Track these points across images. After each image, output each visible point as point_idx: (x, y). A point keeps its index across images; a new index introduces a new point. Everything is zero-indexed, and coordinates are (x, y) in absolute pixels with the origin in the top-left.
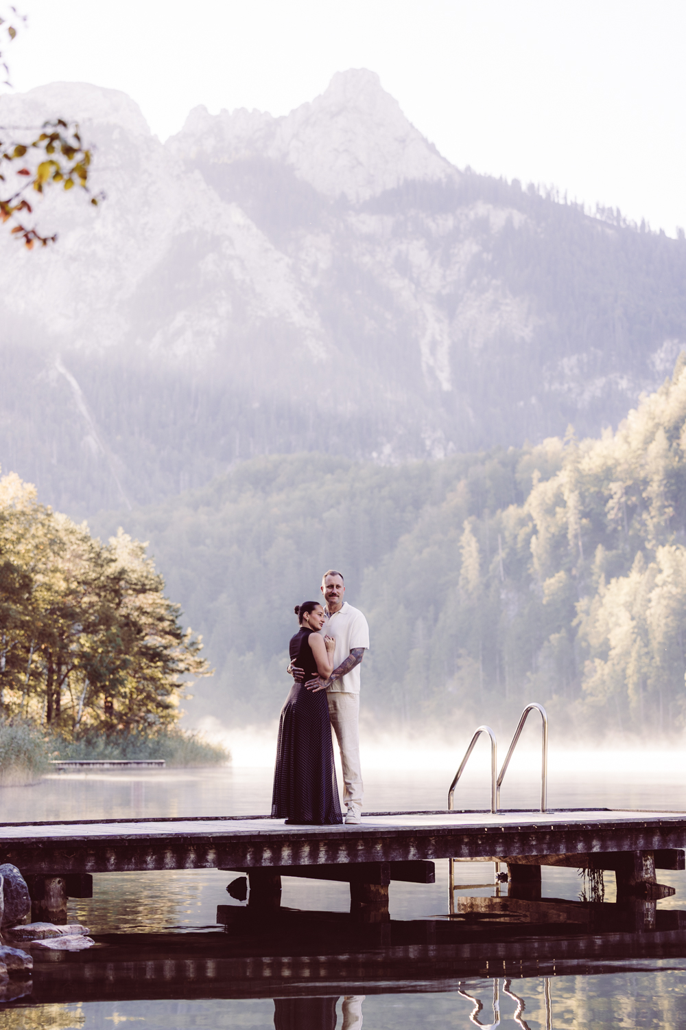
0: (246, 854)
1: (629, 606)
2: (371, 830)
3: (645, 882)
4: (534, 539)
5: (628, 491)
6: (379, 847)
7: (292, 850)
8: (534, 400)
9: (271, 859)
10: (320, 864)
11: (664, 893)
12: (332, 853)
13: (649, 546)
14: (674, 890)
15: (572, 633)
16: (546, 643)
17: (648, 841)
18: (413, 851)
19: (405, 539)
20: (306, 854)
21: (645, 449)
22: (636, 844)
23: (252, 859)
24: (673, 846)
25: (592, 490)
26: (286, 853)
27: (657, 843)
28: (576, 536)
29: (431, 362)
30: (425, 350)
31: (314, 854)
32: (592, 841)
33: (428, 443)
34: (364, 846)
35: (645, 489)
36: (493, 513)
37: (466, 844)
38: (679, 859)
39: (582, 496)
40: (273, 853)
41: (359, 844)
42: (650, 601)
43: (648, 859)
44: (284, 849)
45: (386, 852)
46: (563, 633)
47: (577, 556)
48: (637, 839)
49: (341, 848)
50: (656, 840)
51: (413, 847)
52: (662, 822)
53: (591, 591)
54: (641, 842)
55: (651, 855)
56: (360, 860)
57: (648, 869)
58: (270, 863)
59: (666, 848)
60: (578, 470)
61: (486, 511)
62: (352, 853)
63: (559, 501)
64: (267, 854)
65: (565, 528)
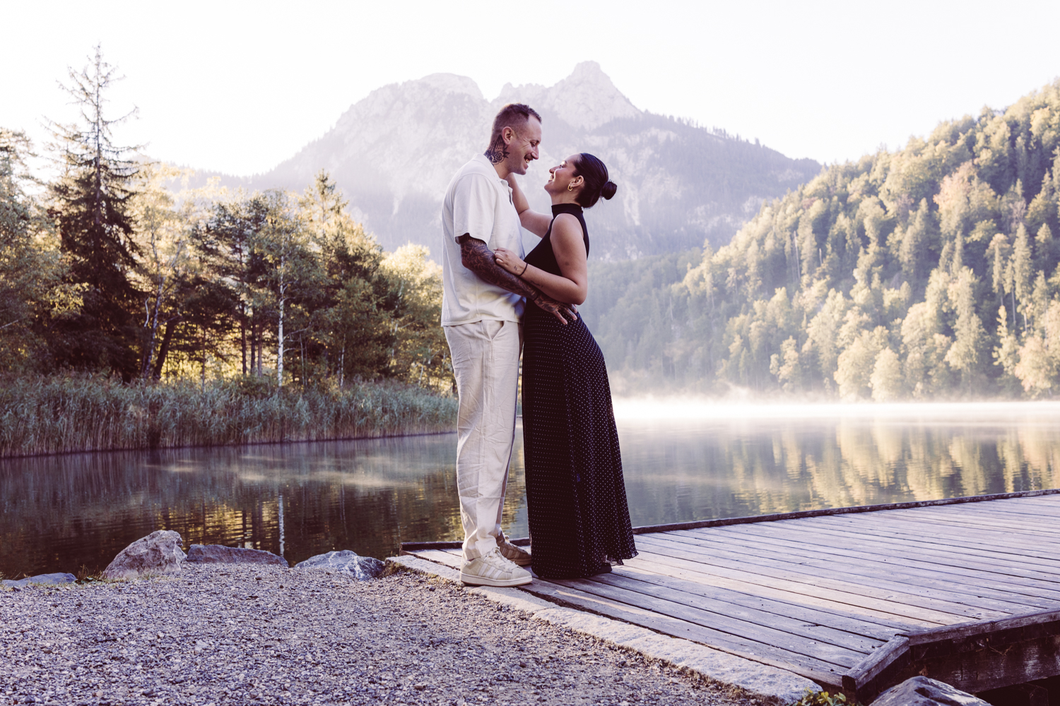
1: (739, 332)
4: (688, 298)
5: (738, 272)
13: (748, 300)
19: (620, 300)
21: (746, 251)
25: (719, 272)
28: (710, 297)
29: (629, 211)
30: (626, 205)
35: (746, 272)
36: (667, 285)
39: (713, 276)
42: (750, 329)
47: (711, 307)
53: (720, 325)
60: (711, 263)
61: (663, 285)
63: (701, 278)
65: (704, 293)
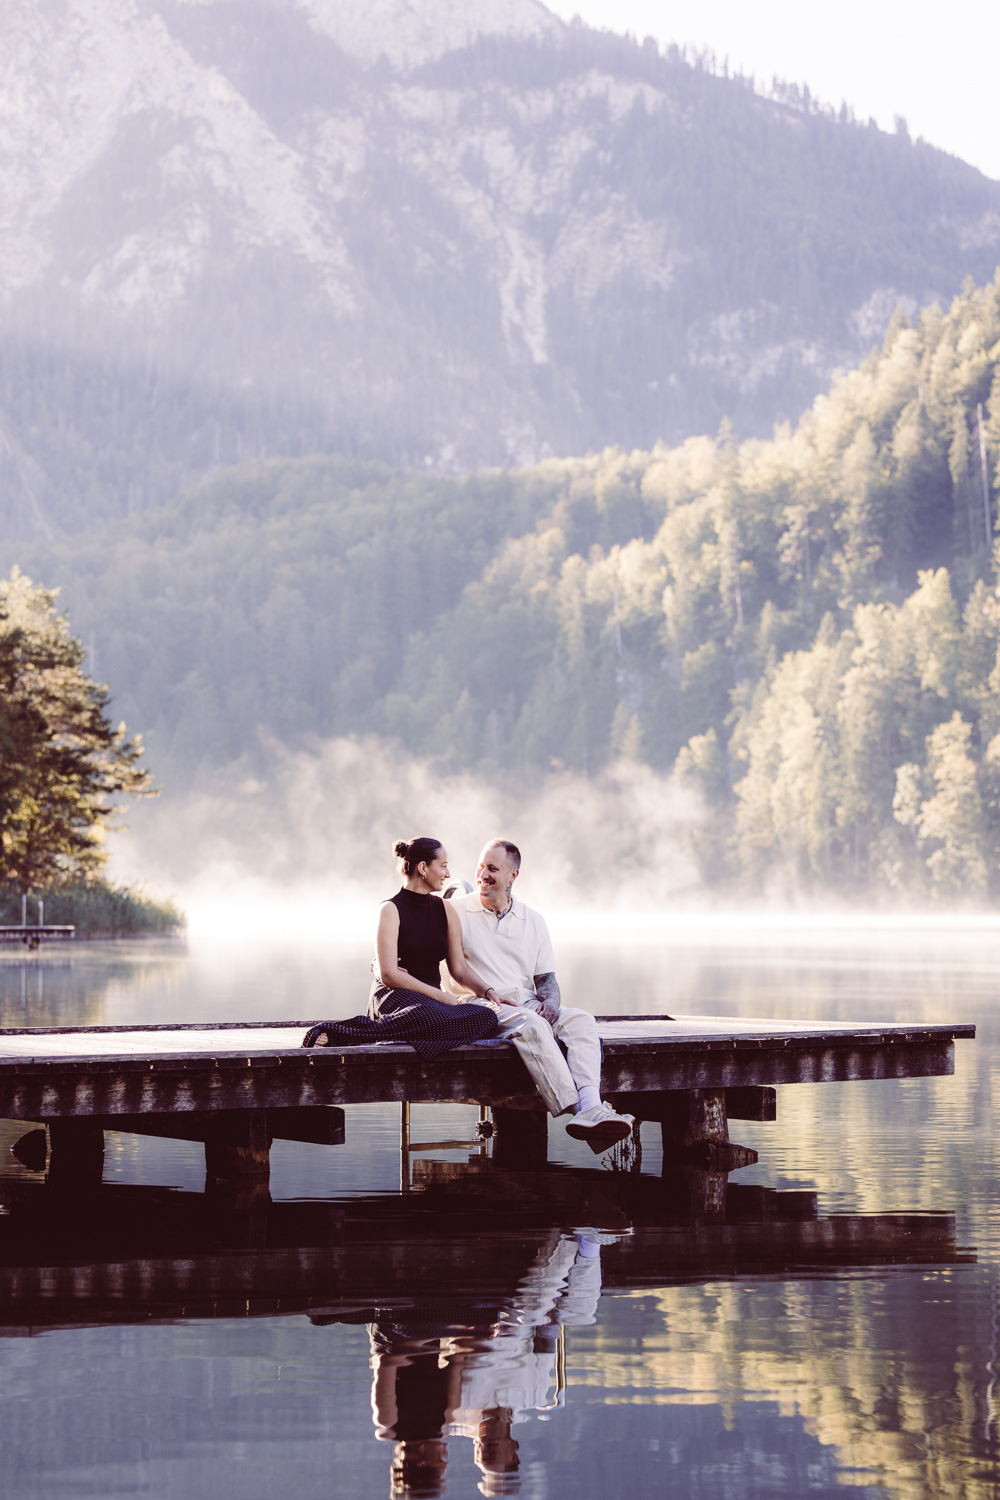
0: (13, 1097)
1: (811, 695)
2: (232, 1056)
3: (709, 1141)
4: (668, 593)
5: (812, 520)
6: (248, 1085)
7: (94, 1088)
8: (673, 380)
9: (57, 1105)
10: (143, 1113)
11: (738, 1159)
12: (166, 1094)
13: (842, 604)
14: (755, 1154)
15: (724, 735)
16: (683, 751)
17: (714, 1073)
18: (307, 1090)
19: (471, 588)
20: (119, 1096)
21: (839, 456)
22: (693, 1077)
23: (22, 1104)
24: (756, 1082)
25: (759, 517)
26: (83, 1094)
27: (729, 1077)
28: (732, 589)
29: (517, 319)
30: (508, 300)
31: (133, 1096)
32: (619, 1073)
33: (511, 443)
34: (222, 1082)
35: (838, 517)
36: (607, 552)
37: (401, 1078)
38: (766, 1103)
39: (742, 529)
40: (59, 1095)
41: (213, 1079)
42: (842, 687)
43: (715, 1103)
44: (80, 1087)
45: (260, 1090)
46: (711, 735)
47: (734, 619)
48: (696, 1069)
49: (181, 1086)
50: (728, 1070)
51: (308, 1083)
52: (738, 1042)
53: (756, 673)
54: (703, 1075)
55: (720, 1097)
56: (214, 1105)
57: (715, 1119)
58: (56, 1111)
59: (745, 1084)
60: (737, 488)
61: (596, 548)
62: (200, 1093)
63: (708, 534)
64: (50, 1097)
65: (716, 574)
